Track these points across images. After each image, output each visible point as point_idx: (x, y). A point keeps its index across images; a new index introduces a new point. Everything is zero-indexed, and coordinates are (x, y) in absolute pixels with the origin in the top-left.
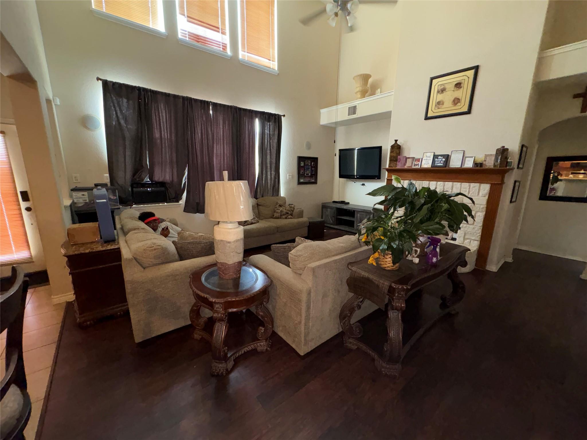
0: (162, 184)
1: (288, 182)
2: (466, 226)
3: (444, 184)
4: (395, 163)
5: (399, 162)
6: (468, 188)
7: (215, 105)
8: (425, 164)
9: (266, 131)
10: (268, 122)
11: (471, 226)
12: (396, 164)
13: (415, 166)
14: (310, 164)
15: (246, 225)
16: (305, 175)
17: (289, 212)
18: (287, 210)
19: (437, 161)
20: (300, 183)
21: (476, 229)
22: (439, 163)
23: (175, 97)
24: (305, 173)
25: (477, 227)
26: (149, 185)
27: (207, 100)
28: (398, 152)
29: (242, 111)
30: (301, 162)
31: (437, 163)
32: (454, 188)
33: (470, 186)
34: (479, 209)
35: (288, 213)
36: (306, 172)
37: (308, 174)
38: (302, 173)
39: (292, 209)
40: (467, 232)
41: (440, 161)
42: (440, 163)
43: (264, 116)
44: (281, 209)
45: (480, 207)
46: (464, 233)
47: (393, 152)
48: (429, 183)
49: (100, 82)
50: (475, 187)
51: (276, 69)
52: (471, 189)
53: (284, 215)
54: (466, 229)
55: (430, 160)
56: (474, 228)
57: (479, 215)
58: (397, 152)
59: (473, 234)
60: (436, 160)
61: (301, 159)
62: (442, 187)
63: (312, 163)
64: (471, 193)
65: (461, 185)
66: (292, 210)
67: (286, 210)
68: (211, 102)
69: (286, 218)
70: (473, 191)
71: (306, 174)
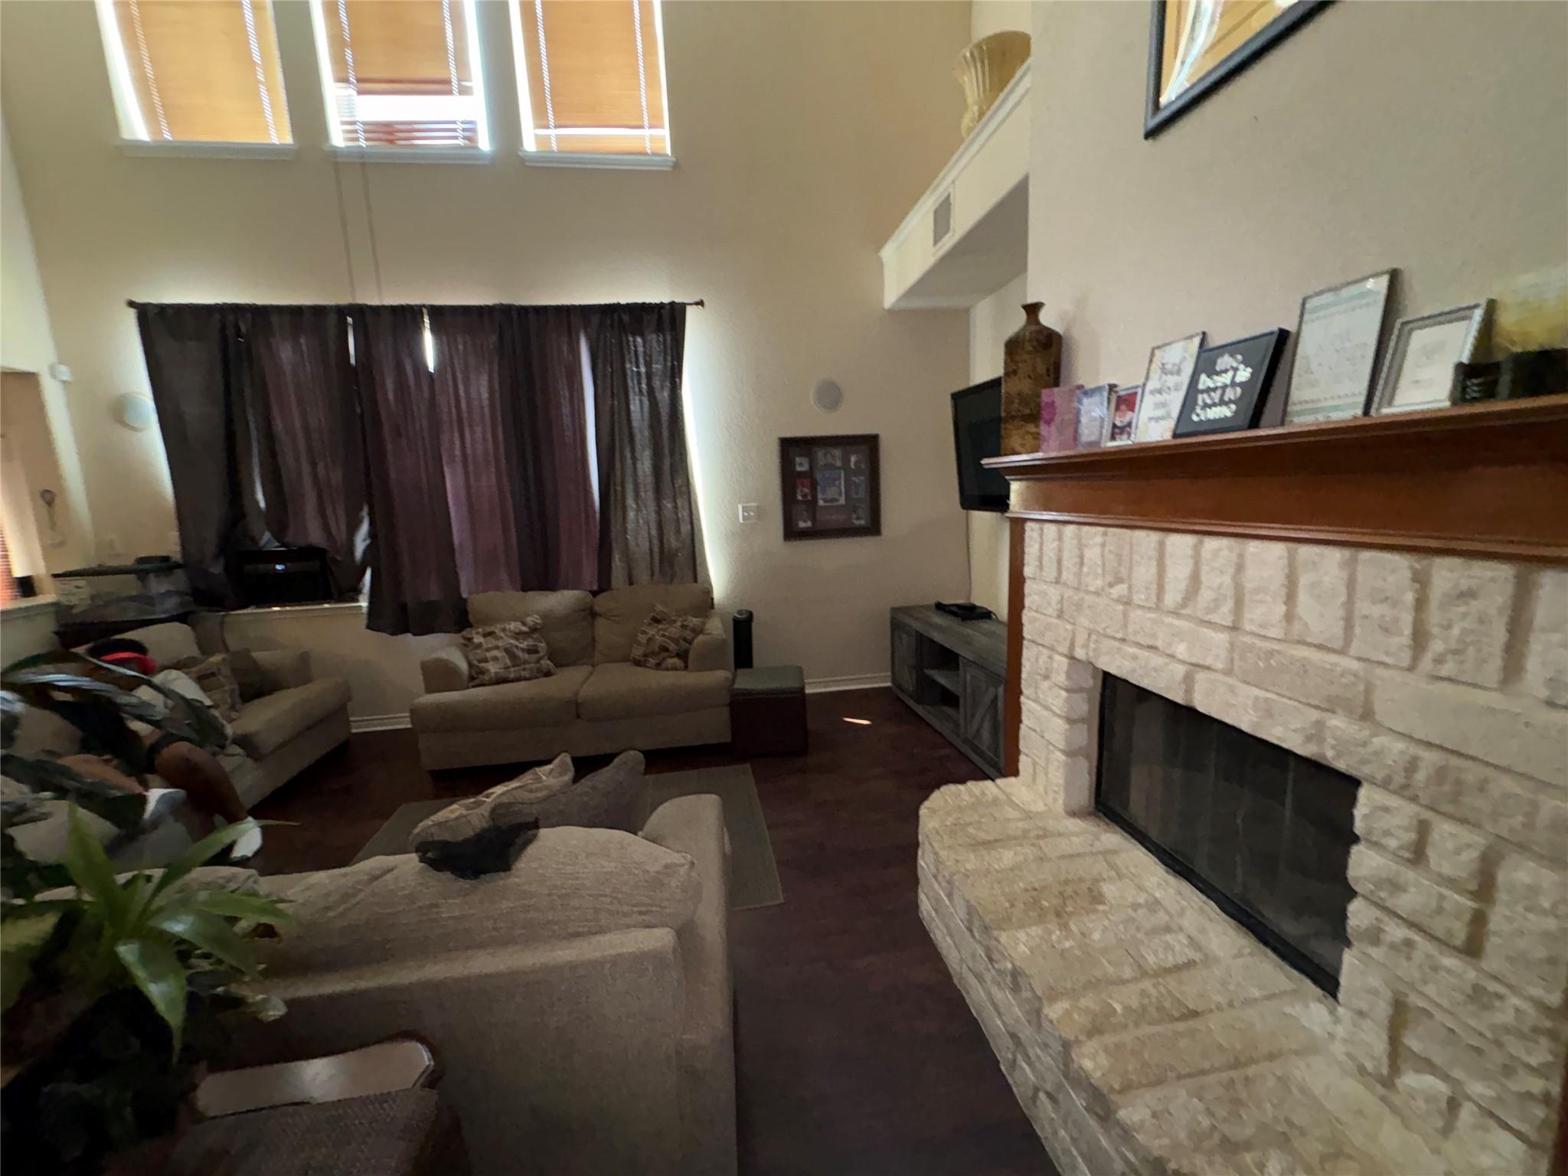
0: (311, 552)
1: (741, 536)
2: (1408, 943)
3: (1241, 556)
4: (1031, 428)
5: (1049, 422)
6: (1409, 597)
7: (439, 314)
8: (1150, 419)
9: (628, 366)
10: (634, 335)
11: (1450, 961)
12: (1037, 436)
13: (1113, 438)
14: (839, 463)
15: (473, 687)
16: (821, 503)
17: (672, 647)
18: (669, 638)
19: (1208, 390)
20: (791, 533)
21: (1504, 1016)
22: (1215, 405)
23: (318, 311)
24: (820, 496)
25: (1515, 1001)
26: (277, 557)
27: (412, 303)
28: (1041, 368)
29: (532, 316)
30: (798, 460)
31: (1206, 406)
32: (1303, 599)
33: (1421, 581)
34: (1529, 825)
35: (667, 650)
36: (824, 492)
37: (837, 500)
38: (804, 496)
39: (688, 634)
40: (1414, 1000)
41: (1224, 387)
42: (1222, 402)
43: (616, 317)
44: (651, 632)
45: (1535, 805)
46: (1388, 995)
47: (1015, 372)
48: (1162, 544)
49: (132, 314)
50: (1470, 594)
51: (669, 152)
52: (1434, 616)
53: (653, 654)
54: (1407, 970)
55: (1177, 388)
56: (1478, 996)
57: (1533, 890)
58: (1034, 368)
59: (1478, 1051)
60: (1204, 381)
61: (790, 447)
62: (1227, 580)
63: (853, 459)
64: (1437, 646)
65: (1351, 565)
66: (685, 640)
67: (664, 636)
68: (424, 306)
69: (658, 666)
70: (1456, 631)
71: (825, 501)
